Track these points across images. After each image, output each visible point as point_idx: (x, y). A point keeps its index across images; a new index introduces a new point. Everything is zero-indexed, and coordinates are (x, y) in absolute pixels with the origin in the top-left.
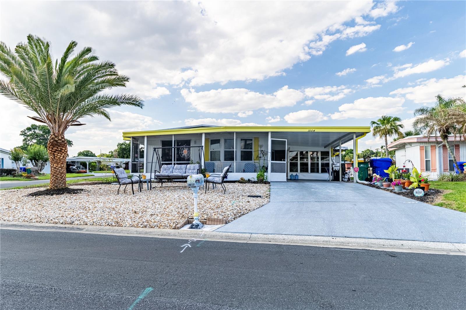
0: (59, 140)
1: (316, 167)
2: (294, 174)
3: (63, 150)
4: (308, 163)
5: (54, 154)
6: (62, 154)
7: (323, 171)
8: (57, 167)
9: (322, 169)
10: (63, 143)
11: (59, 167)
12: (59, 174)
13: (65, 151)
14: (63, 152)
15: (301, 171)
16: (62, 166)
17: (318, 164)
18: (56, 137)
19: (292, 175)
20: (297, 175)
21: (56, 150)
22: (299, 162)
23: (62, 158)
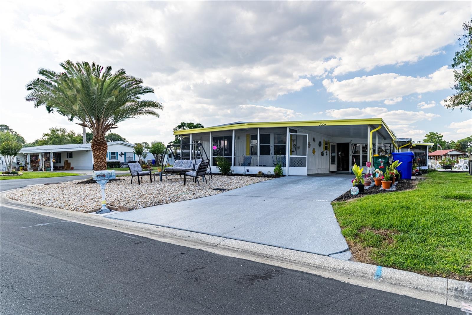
0: (98, 140)
3: (101, 148)
5: (94, 151)
6: (100, 152)
8: (97, 161)
10: (102, 143)
11: (99, 162)
12: (99, 167)
13: (103, 149)
14: (102, 150)
16: (101, 161)
18: (96, 138)
21: (95, 148)
23: (100, 154)
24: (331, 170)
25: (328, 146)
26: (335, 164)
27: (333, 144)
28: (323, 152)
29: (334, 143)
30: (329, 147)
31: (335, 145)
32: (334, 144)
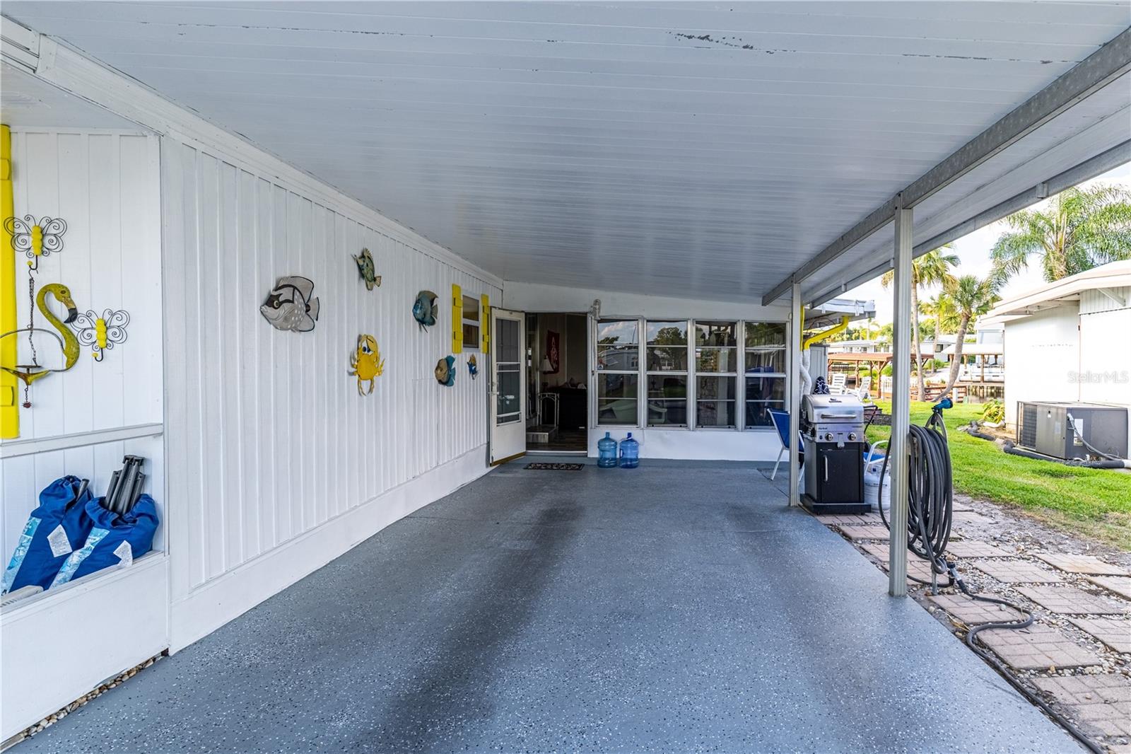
1: (722, 400)
2: (619, 433)
4: (686, 377)
7: (756, 419)
9: (748, 407)
15: (654, 418)
17: (732, 382)
19: (607, 439)
20: (630, 439)
22: (643, 374)
24: (497, 455)
25: (481, 323)
26: (517, 418)
27: (506, 316)
28: (449, 361)
29: (512, 311)
30: (489, 332)
31: (516, 323)
32: (514, 317)
